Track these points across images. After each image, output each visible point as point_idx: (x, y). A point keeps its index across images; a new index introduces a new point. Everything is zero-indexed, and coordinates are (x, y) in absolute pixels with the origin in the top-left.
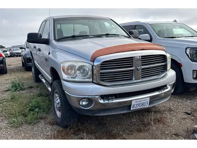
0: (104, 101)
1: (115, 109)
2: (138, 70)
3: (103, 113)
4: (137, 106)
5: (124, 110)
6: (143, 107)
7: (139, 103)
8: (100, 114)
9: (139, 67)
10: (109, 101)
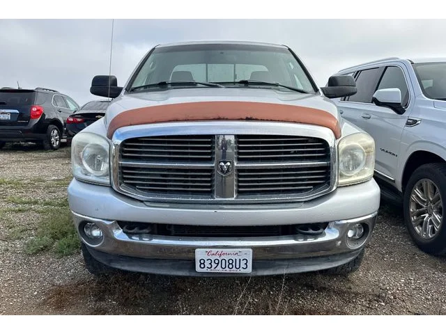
0: (130, 238)
1: (154, 260)
2: (222, 171)
3: (129, 266)
4: (214, 266)
5: (180, 269)
6: (234, 270)
7: (217, 257)
8: (123, 266)
9: (225, 162)
10: (141, 239)
